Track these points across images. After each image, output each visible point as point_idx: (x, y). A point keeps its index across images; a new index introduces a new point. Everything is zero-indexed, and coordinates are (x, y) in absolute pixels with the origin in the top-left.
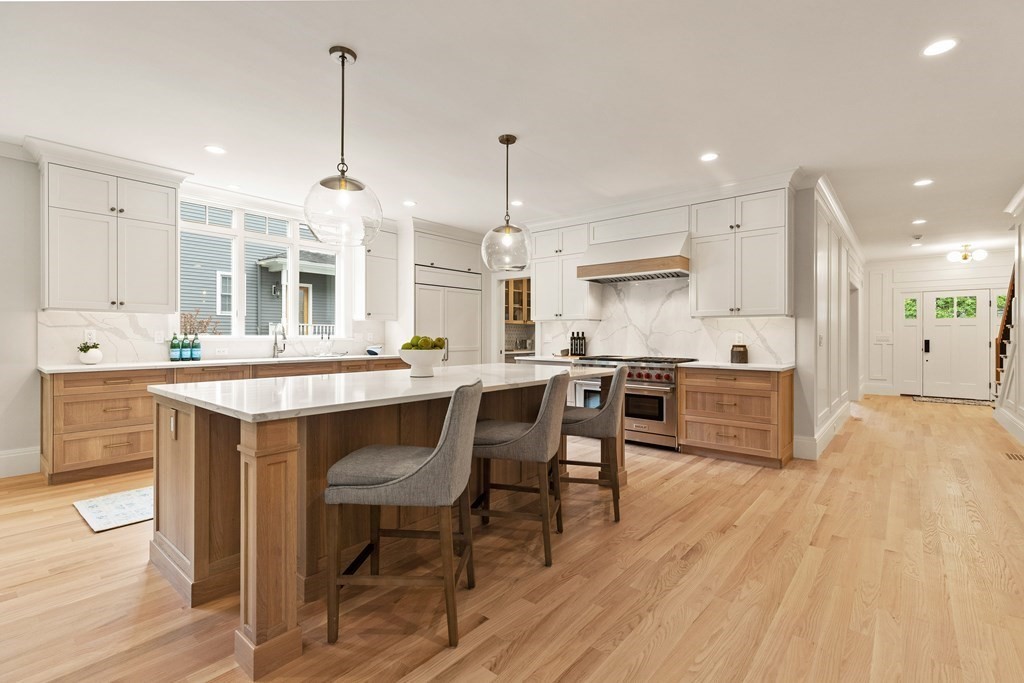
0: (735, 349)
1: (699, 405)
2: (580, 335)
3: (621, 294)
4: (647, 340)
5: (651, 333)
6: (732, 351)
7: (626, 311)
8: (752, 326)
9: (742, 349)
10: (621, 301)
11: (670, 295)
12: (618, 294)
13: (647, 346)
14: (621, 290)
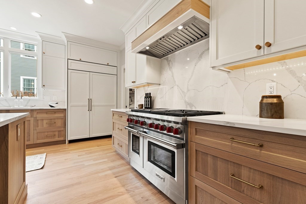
0: (265, 101)
1: (210, 172)
3: (171, 63)
4: (185, 96)
6: (261, 103)
7: (173, 75)
9: (275, 100)
10: (170, 68)
12: (169, 64)
13: (186, 102)
14: (170, 61)
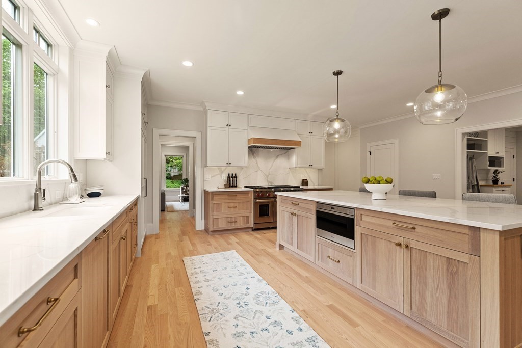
2: (234, 176)
3: (255, 154)
4: (267, 177)
5: (269, 174)
6: (302, 181)
7: (257, 163)
8: (307, 172)
10: (254, 158)
11: (277, 157)
12: (253, 154)
13: (268, 181)
14: (254, 152)
